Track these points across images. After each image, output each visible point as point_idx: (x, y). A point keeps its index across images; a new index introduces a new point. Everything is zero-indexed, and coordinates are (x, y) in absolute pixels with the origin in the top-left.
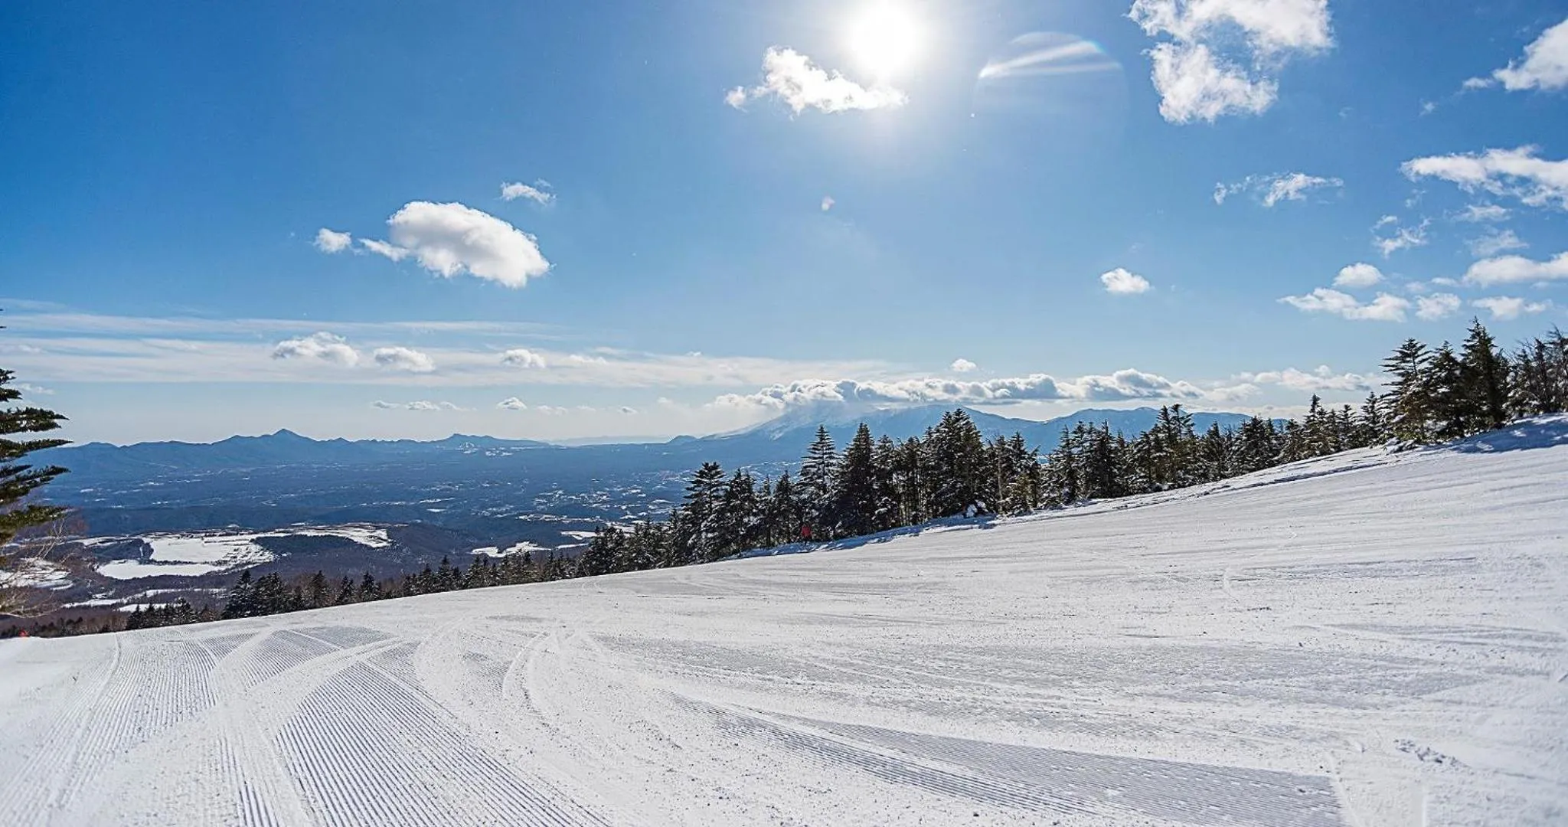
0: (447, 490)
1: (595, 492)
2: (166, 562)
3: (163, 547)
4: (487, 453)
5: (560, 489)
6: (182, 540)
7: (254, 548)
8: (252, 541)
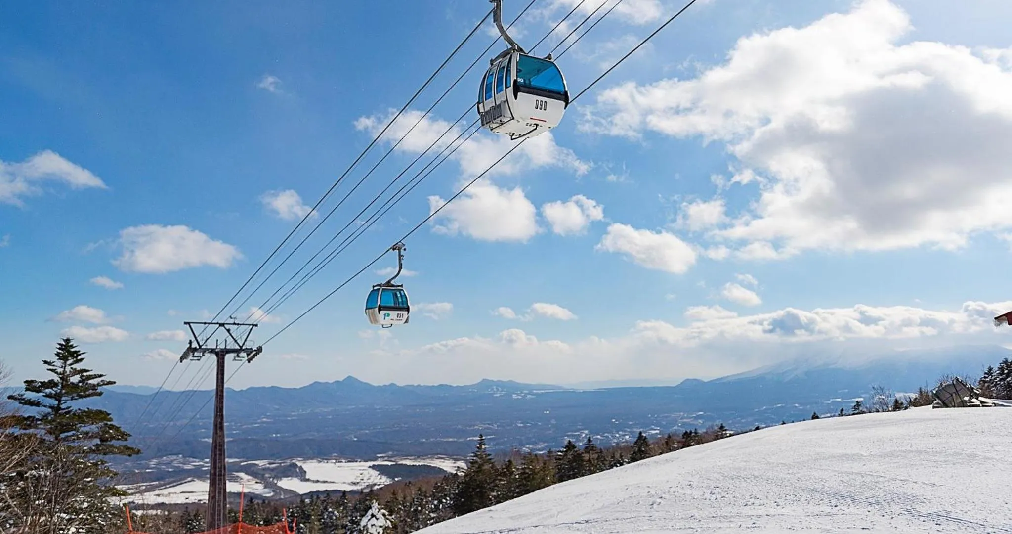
0: (487, 428)
1: (617, 432)
2: (318, 481)
3: (312, 468)
4: (514, 396)
5: (585, 429)
6: (321, 464)
7: (374, 473)
8: (370, 467)
